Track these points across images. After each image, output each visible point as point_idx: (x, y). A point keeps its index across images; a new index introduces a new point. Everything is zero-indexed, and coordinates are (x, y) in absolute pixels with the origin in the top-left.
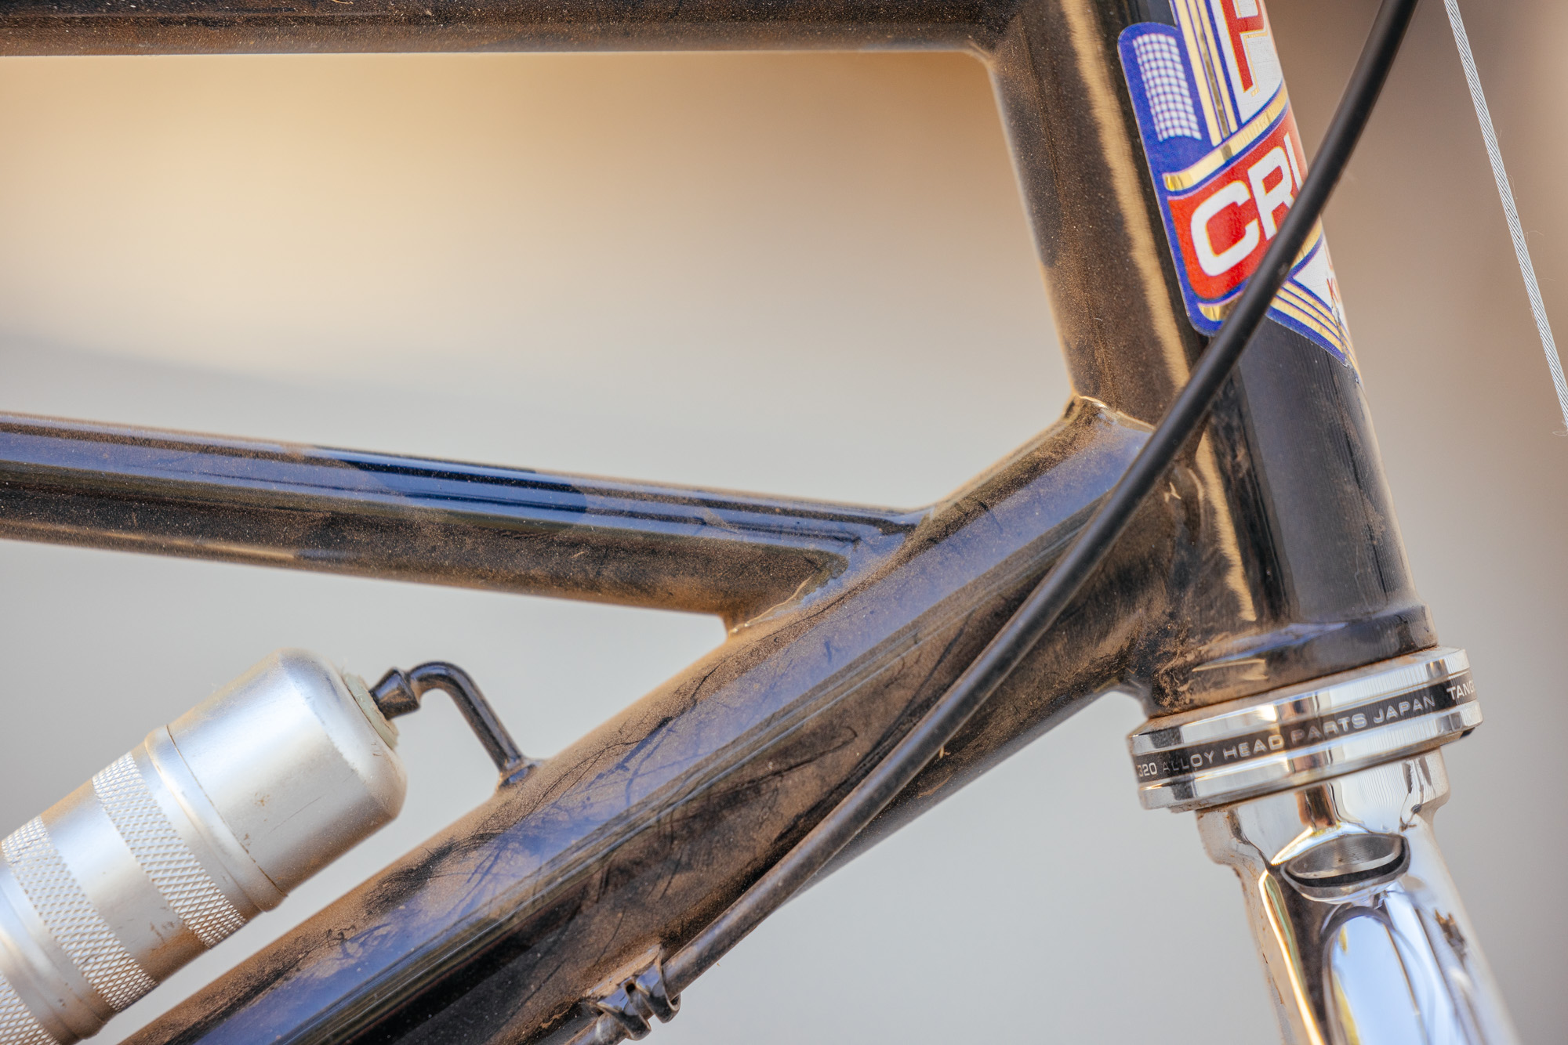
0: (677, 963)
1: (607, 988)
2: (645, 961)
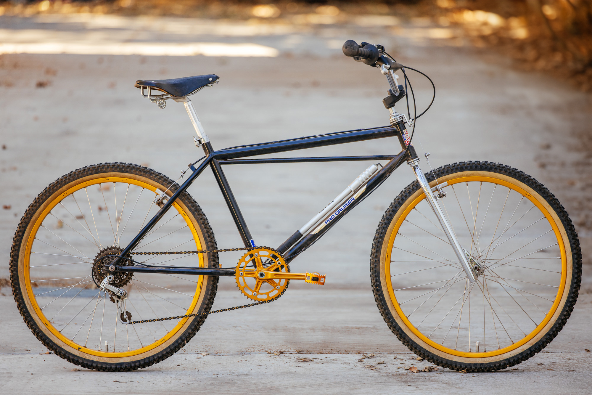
1: (387, 175)
2: (389, 174)
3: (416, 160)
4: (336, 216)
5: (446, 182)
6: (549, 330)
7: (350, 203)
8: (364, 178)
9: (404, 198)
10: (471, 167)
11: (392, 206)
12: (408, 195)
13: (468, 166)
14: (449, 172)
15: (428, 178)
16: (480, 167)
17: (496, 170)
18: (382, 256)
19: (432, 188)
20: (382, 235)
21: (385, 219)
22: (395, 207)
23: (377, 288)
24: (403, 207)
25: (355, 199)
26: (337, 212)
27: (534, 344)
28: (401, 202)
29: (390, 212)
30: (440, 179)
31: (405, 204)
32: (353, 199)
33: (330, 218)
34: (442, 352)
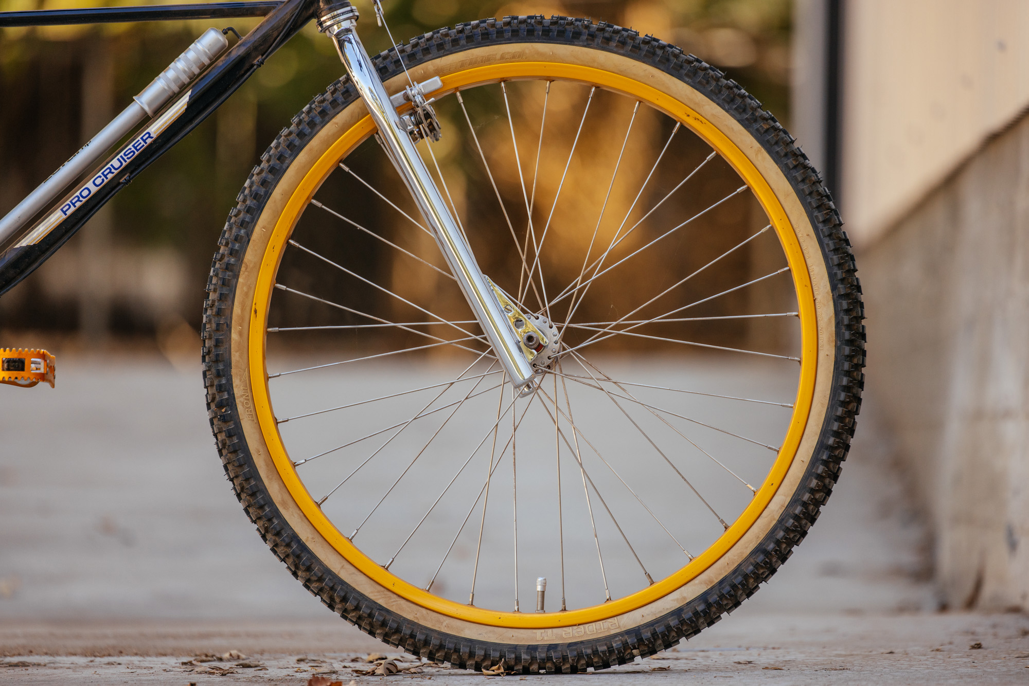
0: (263, 57)
1: (255, 62)
2: (260, 58)
3: (343, 13)
4: (94, 189)
5: (437, 78)
6: (762, 536)
7: (137, 150)
8: (185, 71)
9: (308, 130)
10: (513, 31)
11: (270, 156)
12: (318, 120)
13: (505, 28)
14: (447, 47)
15: (381, 66)
16: (543, 31)
17: (593, 40)
18: (239, 311)
19: (391, 98)
20: (237, 246)
21: (248, 197)
22: (279, 159)
23: (223, 410)
24: (302, 157)
25: (154, 136)
26: (100, 177)
27: (716, 581)
28: (297, 142)
29: (264, 174)
30: (419, 69)
31: (311, 150)
32: (150, 137)
33: (77, 196)
34: (429, 611)
